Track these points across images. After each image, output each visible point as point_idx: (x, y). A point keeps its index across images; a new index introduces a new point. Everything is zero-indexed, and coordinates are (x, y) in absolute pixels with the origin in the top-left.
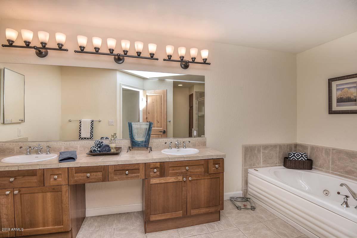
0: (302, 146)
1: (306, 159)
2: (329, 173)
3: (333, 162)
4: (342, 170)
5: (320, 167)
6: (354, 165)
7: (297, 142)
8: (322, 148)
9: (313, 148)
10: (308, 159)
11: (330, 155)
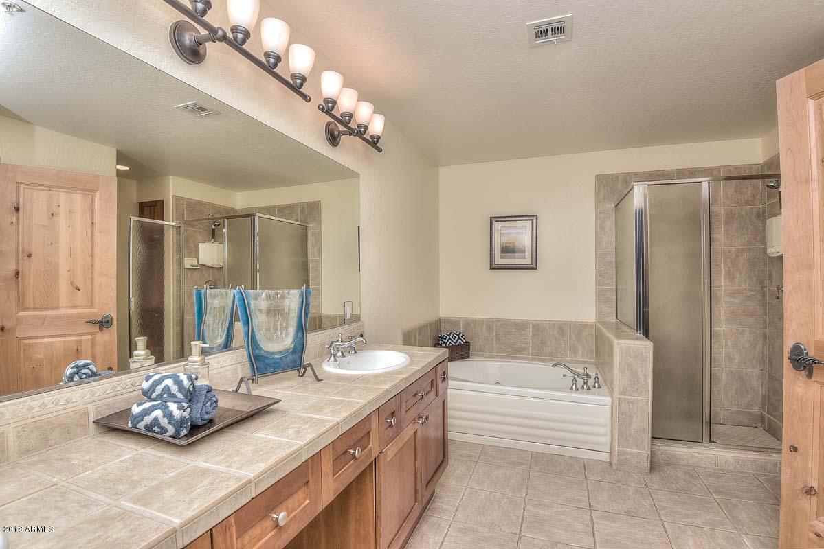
0: (449, 321)
1: (464, 341)
2: (493, 357)
3: (498, 339)
4: (510, 350)
5: (480, 350)
6: (525, 339)
7: (441, 316)
8: (483, 321)
9: (469, 323)
10: (466, 342)
11: (493, 330)
